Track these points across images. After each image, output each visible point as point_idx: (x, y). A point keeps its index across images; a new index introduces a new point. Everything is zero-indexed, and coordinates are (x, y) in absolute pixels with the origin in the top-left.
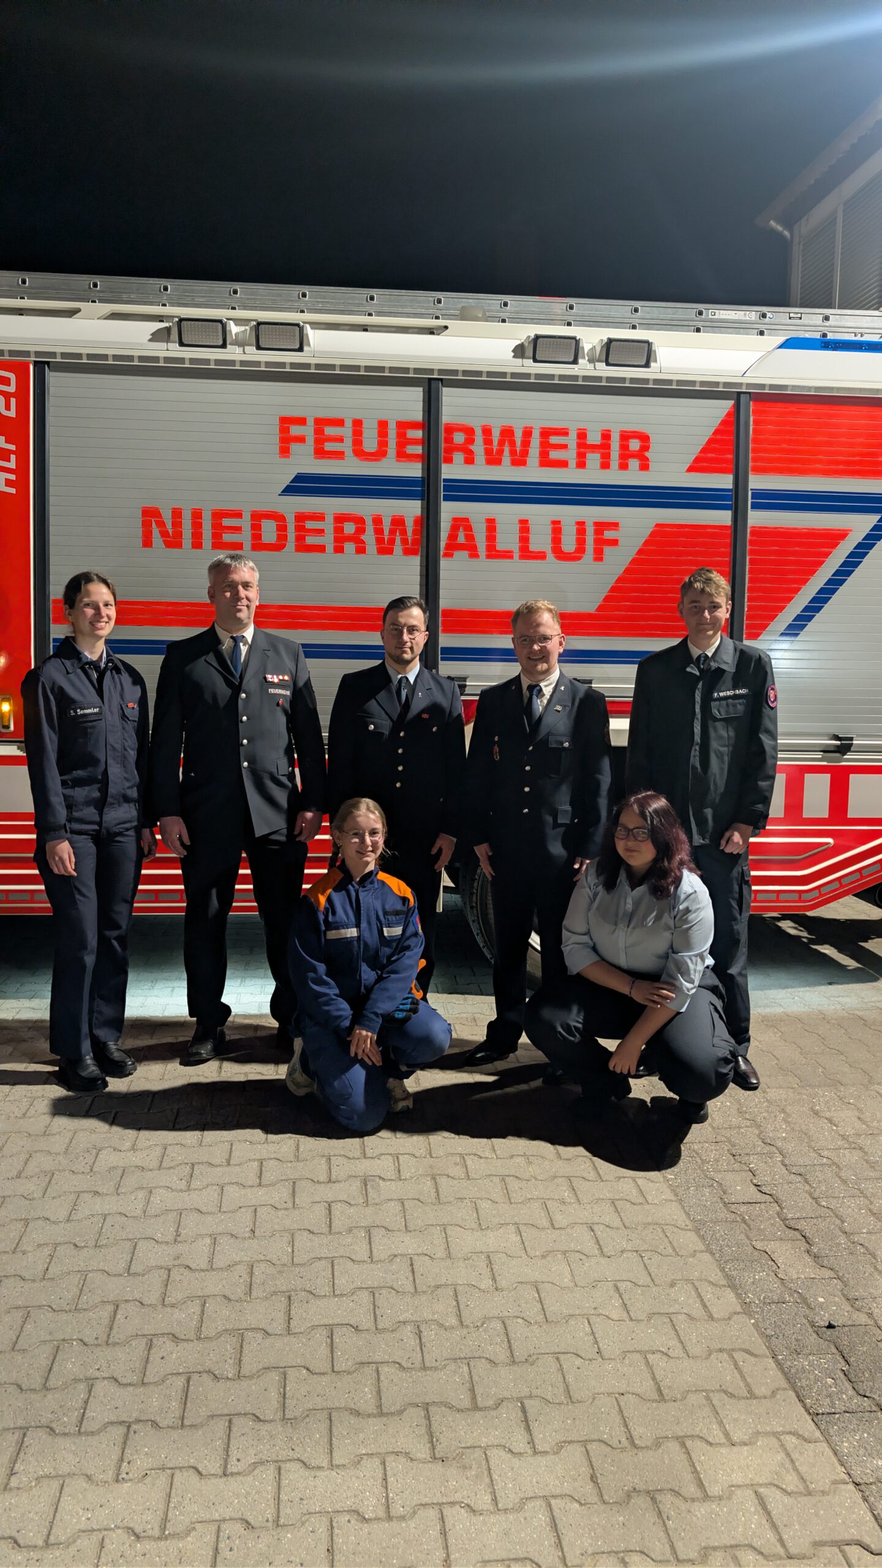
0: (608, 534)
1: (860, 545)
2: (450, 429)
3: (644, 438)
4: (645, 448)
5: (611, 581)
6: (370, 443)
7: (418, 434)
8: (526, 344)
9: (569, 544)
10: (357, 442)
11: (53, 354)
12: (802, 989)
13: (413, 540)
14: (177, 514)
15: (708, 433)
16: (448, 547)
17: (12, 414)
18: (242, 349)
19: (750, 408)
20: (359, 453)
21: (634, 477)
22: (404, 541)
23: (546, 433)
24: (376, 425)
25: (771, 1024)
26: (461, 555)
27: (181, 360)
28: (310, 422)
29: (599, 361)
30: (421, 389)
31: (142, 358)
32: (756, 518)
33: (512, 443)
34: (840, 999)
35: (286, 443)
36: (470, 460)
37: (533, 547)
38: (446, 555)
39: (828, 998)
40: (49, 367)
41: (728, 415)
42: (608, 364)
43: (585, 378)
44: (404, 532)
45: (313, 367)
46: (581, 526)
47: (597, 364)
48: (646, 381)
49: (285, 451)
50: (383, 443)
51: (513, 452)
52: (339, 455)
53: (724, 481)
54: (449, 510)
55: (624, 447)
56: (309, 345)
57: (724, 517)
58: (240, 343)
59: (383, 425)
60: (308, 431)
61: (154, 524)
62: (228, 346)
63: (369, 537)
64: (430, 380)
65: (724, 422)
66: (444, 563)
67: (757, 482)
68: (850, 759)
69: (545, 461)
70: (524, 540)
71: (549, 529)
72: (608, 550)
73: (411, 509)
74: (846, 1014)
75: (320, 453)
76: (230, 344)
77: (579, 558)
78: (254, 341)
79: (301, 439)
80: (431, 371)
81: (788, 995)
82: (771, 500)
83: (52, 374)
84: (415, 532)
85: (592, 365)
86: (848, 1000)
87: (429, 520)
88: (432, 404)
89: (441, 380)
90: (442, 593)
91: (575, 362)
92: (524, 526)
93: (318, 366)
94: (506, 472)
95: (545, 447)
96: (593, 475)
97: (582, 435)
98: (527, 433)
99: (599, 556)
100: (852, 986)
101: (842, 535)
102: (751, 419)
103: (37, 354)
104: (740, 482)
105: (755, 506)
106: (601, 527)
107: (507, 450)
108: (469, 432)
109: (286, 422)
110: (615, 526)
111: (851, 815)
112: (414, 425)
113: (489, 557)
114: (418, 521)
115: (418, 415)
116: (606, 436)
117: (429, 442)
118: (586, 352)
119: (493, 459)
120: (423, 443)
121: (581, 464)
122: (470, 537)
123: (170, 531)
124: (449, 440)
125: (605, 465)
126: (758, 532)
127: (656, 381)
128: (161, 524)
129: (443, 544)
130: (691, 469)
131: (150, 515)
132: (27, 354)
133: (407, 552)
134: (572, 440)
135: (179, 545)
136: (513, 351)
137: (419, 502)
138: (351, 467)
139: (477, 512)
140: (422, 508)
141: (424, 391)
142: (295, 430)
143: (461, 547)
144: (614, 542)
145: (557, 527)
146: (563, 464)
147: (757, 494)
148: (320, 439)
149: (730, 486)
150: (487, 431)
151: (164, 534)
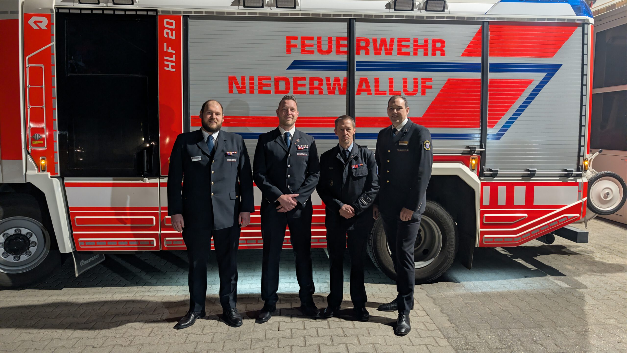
0: (427, 84)
1: (537, 87)
2: (359, 40)
3: (443, 42)
4: (443, 46)
5: (429, 103)
6: (325, 47)
7: (345, 42)
8: (391, 3)
9: (410, 88)
10: (319, 47)
11: (191, 12)
12: (513, 280)
13: (343, 88)
14: (243, 79)
15: (471, 39)
16: (358, 90)
17: (174, 38)
18: (270, 8)
19: (488, 28)
20: (320, 51)
21: (438, 59)
22: (340, 89)
23: (400, 41)
24: (327, 39)
25: (503, 296)
26: (364, 94)
27: (245, 13)
28: (299, 38)
29: (423, 9)
30: (346, 23)
31: (228, 13)
32: (492, 76)
33: (386, 45)
34: (532, 284)
35: (289, 48)
36: (367, 53)
37: (395, 89)
38: (357, 94)
39: (526, 284)
40: (189, 17)
41: (479, 31)
42: (426, 11)
43: (417, 17)
44: (339, 85)
45: (300, 15)
46: (415, 80)
47: (422, 10)
48: (443, 17)
49: (288, 51)
50: (330, 47)
51: (386, 49)
52: (312, 52)
53: (478, 60)
54: (359, 75)
55: (434, 46)
56: (298, 5)
57: (477, 76)
58: (270, 6)
59: (330, 39)
60: (298, 42)
61: (234, 84)
62: (264, 7)
63: (324, 87)
64: (350, 19)
65: (477, 35)
66: (357, 97)
67: (492, 60)
68: (534, 180)
69: (400, 53)
70: (391, 86)
71: (402, 82)
72: (427, 90)
73: (342, 74)
74: (536, 292)
75: (303, 51)
76: (265, 6)
77: (415, 94)
78: (275, 5)
79: (295, 46)
80: (351, 15)
81: (508, 283)
82: (497, 68)
83: (190, 20)
84: (344, 85)
85: (420, 11)
86: (535, 285)
87: (350, 79)
88: (351, 30)
89: (355, 19)
90: (356, 110)
91: (412, 10)
92: (391, 81)
93: (302, 14)
94: (383, 58)
95: (400, 46)
96: (420, 58)
97: (416, 41)
98: (392, 41)
99: (423, 93)
100: (536, 278)
101: (529, 82)
102: (489, 32)
103: (184, 12)
104: (485, 60)
105: (491, 70)
106: (424, 80)
107: (383, 48)
108: (367, 41)
109: (289, 39)
110: (430, 80)
111: (535, 203)
112: (343, 39)
113: (376, 94)
114: (345, 80)
115: (345, 35)
116: (426, 41)
117: (350, 46)
118: (417, 5)
119: (377, 52)
120: (347, 47)
121: (415, 54)
122: (368, 86)
123: (240, 86)
124: (358, 45)
125: (426, 54)
126: (493, 82)
127: (447, 17)
128: (237, 83)
129: (356, 89)
130: (463, 55)
131: (232, 79)
132: (180, 12)
133: (341, 93)
134: (411, 44)
135: (244, 92)
136: (386, 6)
137: (346, 71)
138: (317, 57)
139: (371, 75)
140: (347, 74)
141: (347, 24)
142: (293, 42)
143: (364, 90)
144: (430, 87)
145: (405, 82)
146: (408, 54)
147: (492, 65)
148: (304, 46)
149: (480, 62)
150: (375, 40)
151: (238, 87)
